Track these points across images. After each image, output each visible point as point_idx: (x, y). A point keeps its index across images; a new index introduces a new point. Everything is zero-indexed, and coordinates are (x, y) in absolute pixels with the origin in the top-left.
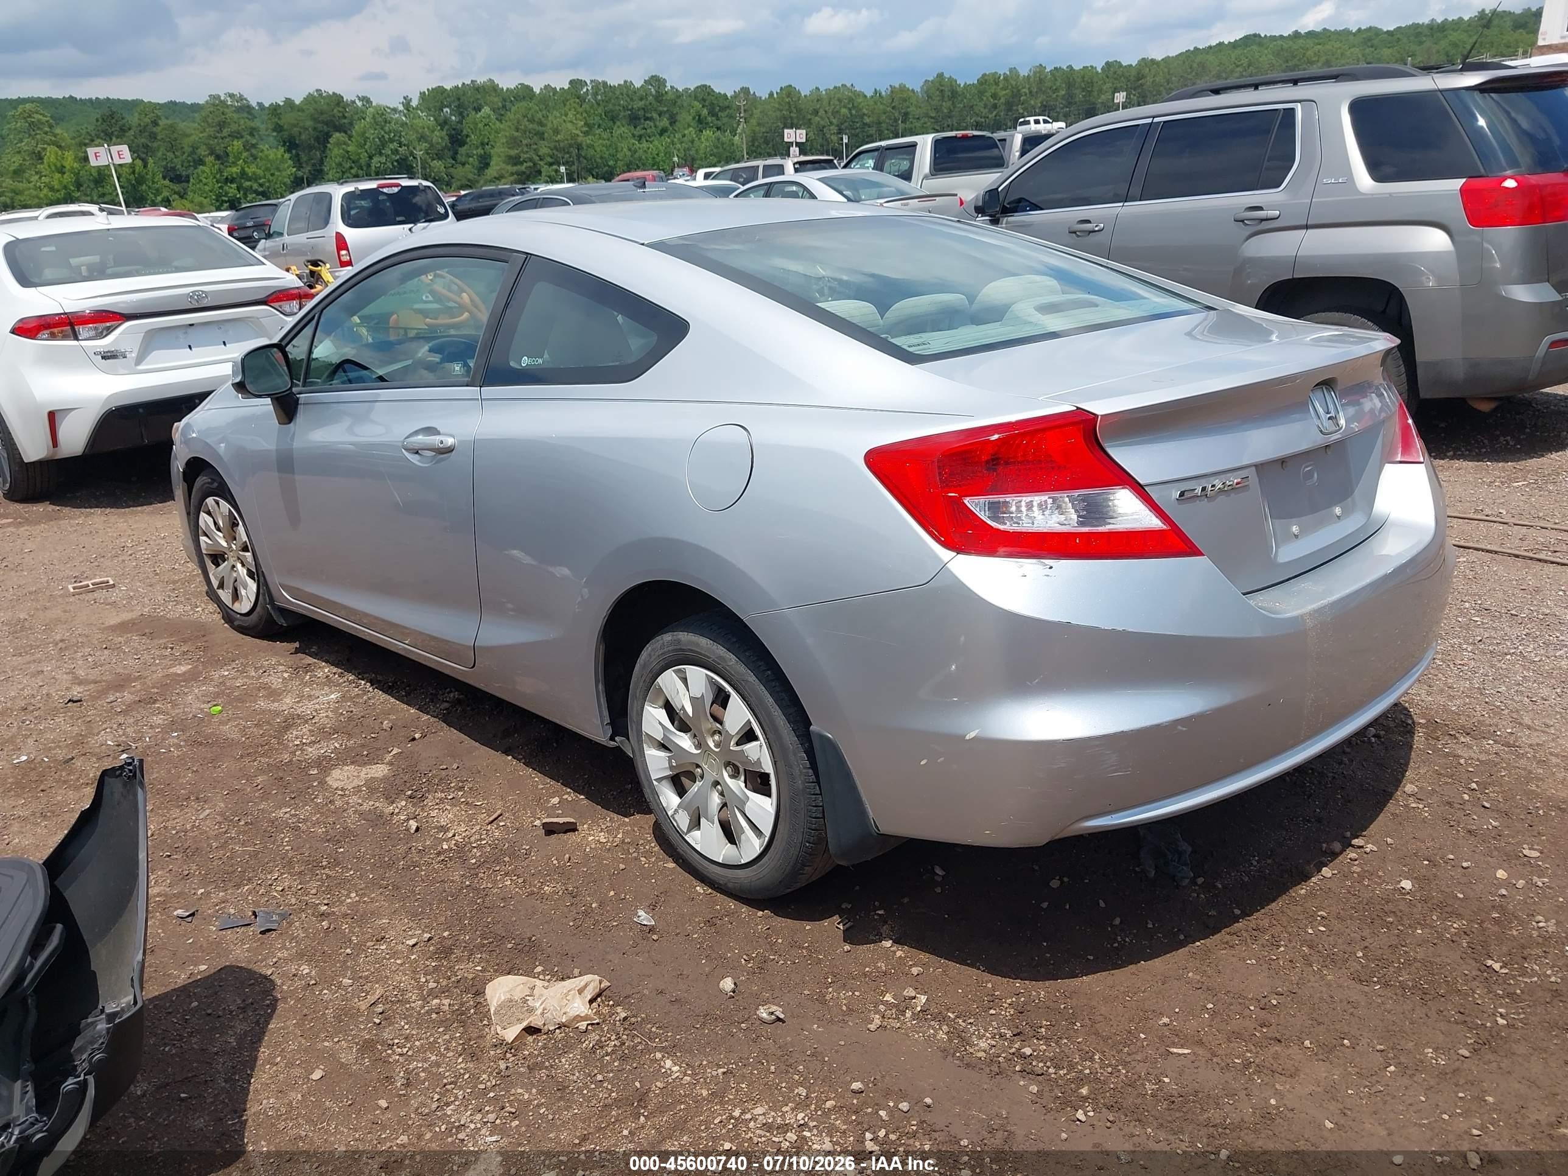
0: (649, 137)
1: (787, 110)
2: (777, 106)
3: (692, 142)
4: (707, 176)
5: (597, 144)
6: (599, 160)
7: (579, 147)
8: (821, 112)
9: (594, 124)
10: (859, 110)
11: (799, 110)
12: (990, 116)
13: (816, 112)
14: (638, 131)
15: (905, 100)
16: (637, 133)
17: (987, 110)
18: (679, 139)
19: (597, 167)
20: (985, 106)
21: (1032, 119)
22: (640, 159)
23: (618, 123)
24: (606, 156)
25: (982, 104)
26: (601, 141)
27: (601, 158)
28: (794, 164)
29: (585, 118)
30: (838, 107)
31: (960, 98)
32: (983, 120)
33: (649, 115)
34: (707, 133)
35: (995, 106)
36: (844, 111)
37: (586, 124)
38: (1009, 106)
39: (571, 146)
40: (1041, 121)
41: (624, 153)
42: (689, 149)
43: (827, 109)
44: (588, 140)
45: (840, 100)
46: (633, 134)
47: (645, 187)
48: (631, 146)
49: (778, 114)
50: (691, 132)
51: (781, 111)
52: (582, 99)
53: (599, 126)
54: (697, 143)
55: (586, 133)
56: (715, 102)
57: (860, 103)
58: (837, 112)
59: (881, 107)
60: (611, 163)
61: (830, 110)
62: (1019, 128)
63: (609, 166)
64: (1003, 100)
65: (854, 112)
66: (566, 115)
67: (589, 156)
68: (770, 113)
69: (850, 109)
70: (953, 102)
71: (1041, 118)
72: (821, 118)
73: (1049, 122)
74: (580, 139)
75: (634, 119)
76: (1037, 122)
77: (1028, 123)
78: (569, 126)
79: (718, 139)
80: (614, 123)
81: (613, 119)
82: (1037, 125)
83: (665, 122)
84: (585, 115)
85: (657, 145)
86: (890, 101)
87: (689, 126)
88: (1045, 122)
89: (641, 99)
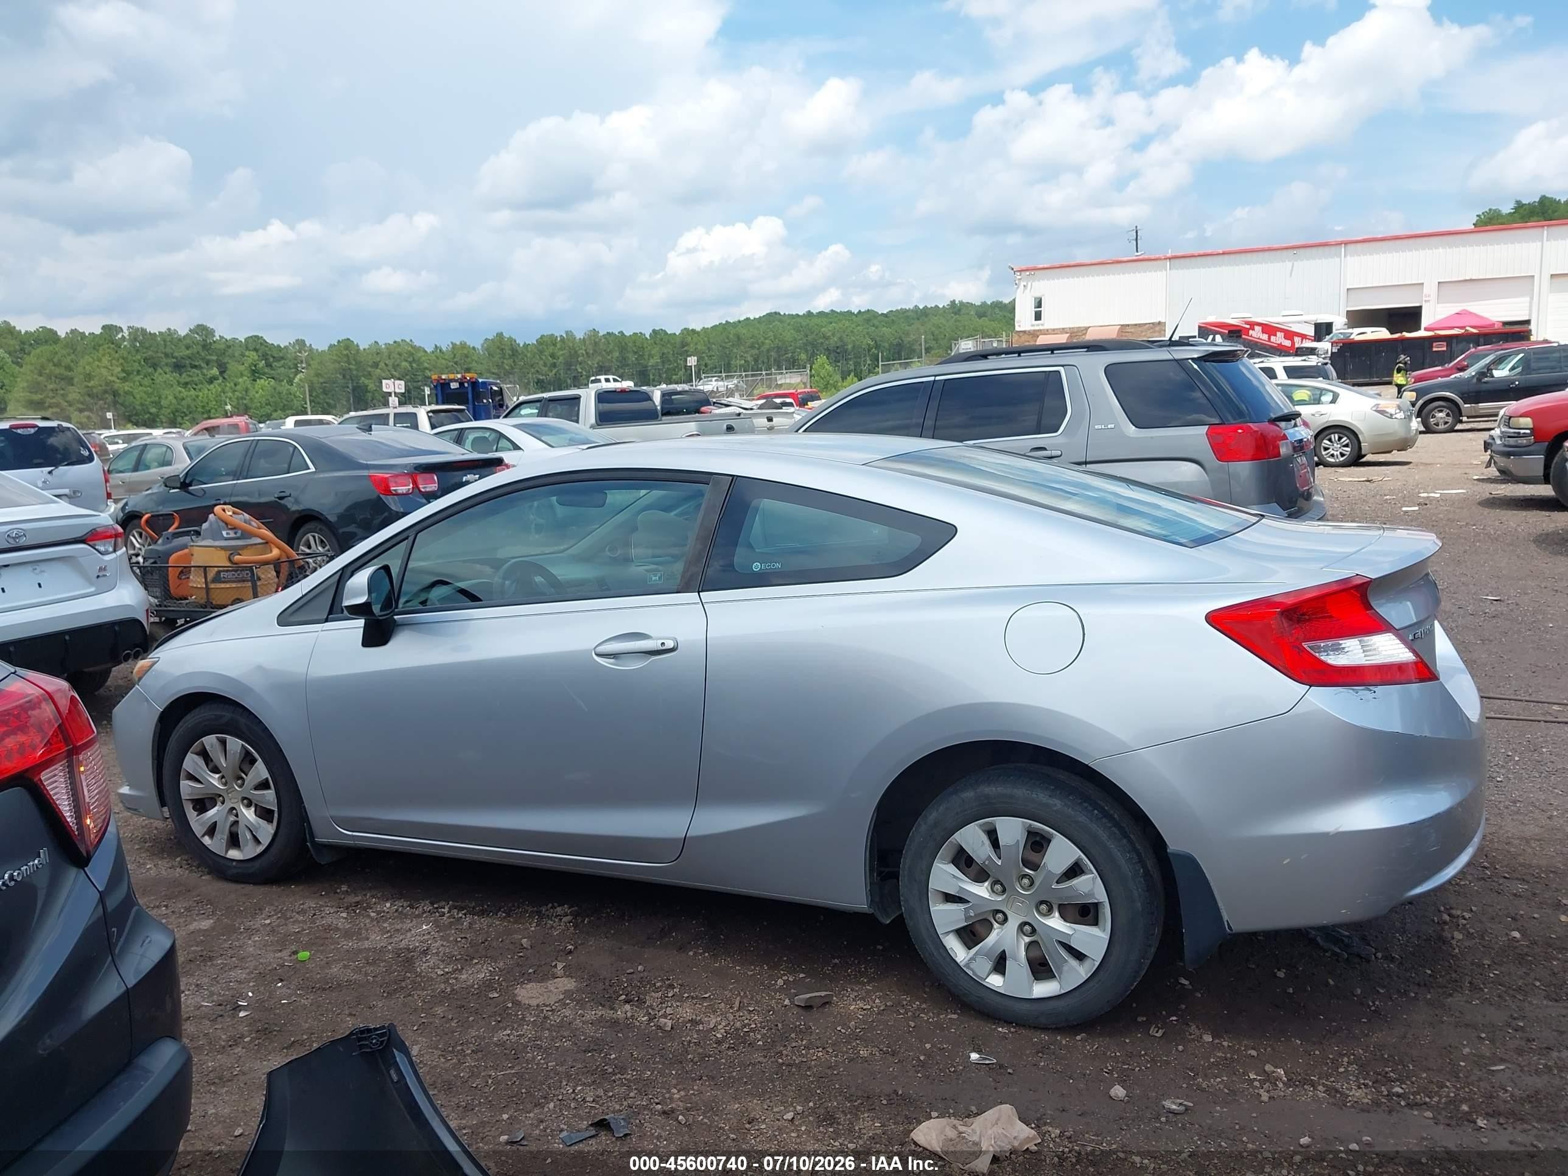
0: (196, 385)
1: (346, 362)
2: (335, 358)
3: (247, 390)
4: (298, 423)
5: (137, 391)
6: (138, 407)
7: (115, 394)
8: (382, 365)
9: (133, 371)
10: (419, 363)
11: (358, 363)
12: (550, 374)
13: (376, 365)
14: (184, 378)
15: (467, 356)
16: (182, 380)
17: (547, 368)
18: (231, 388)
19: (136, 414)
20: (545, 365)
21: (602, 378)
22: (189, 407)
23: (159, 370)
24: (147, 403)
25: (541, 362)
26: (141, 388)
27: (142, 405)
28: (428, 413)
29: (122, 364)
30: (398, 361)
31: (520, 357)
32: (544, 377)
33: (197, 364)
34: (261, 382)
35: (554, 365)
36: (404, 364)
37: (123, 371)
38: (568, 365)
39: (106, 392)
40: (612, 380)
41: (169, 398)
42: (242, 398)
43: (387, 362)
44: (127, 387)
45: (400, 354)
46: (178, 381)
47: (371, 431)
48: (177, 395)
49: (337, 365)
50: (244, 381)
51: (339, 363)
52: (118, 345)
53: (138, 372)
54: (252, 393)
55: (124, 380)
56: (269, 353)
57: (421, 357)
58: (398, 365)
59: (444, 361)
60: (153, 410)
61: (390, 362)
62: (590, 385)
63: (151, 414)
64: (561, 359)
65: (414, 365)
66: (99, 360)
67: (127, 403)
68: (329, 364)
69: (410, 363)
70: (514, 361)
71: (611, 377)
72: (381, 369)
73: (618, 381)
74: (116, 386)
75: (178, 367)
76: (607, 380)
77: (599, 381)
78: (104, 372)
79: (275, 389)
80: (155, 370)
81: (155, 366)
82: (608, 383)
83: (215, 371)
84: (121, 361)
85: (209, 392)
86: (452, 356)
87: (242, 375)
88: (615, 380)
89: (188, 348)
